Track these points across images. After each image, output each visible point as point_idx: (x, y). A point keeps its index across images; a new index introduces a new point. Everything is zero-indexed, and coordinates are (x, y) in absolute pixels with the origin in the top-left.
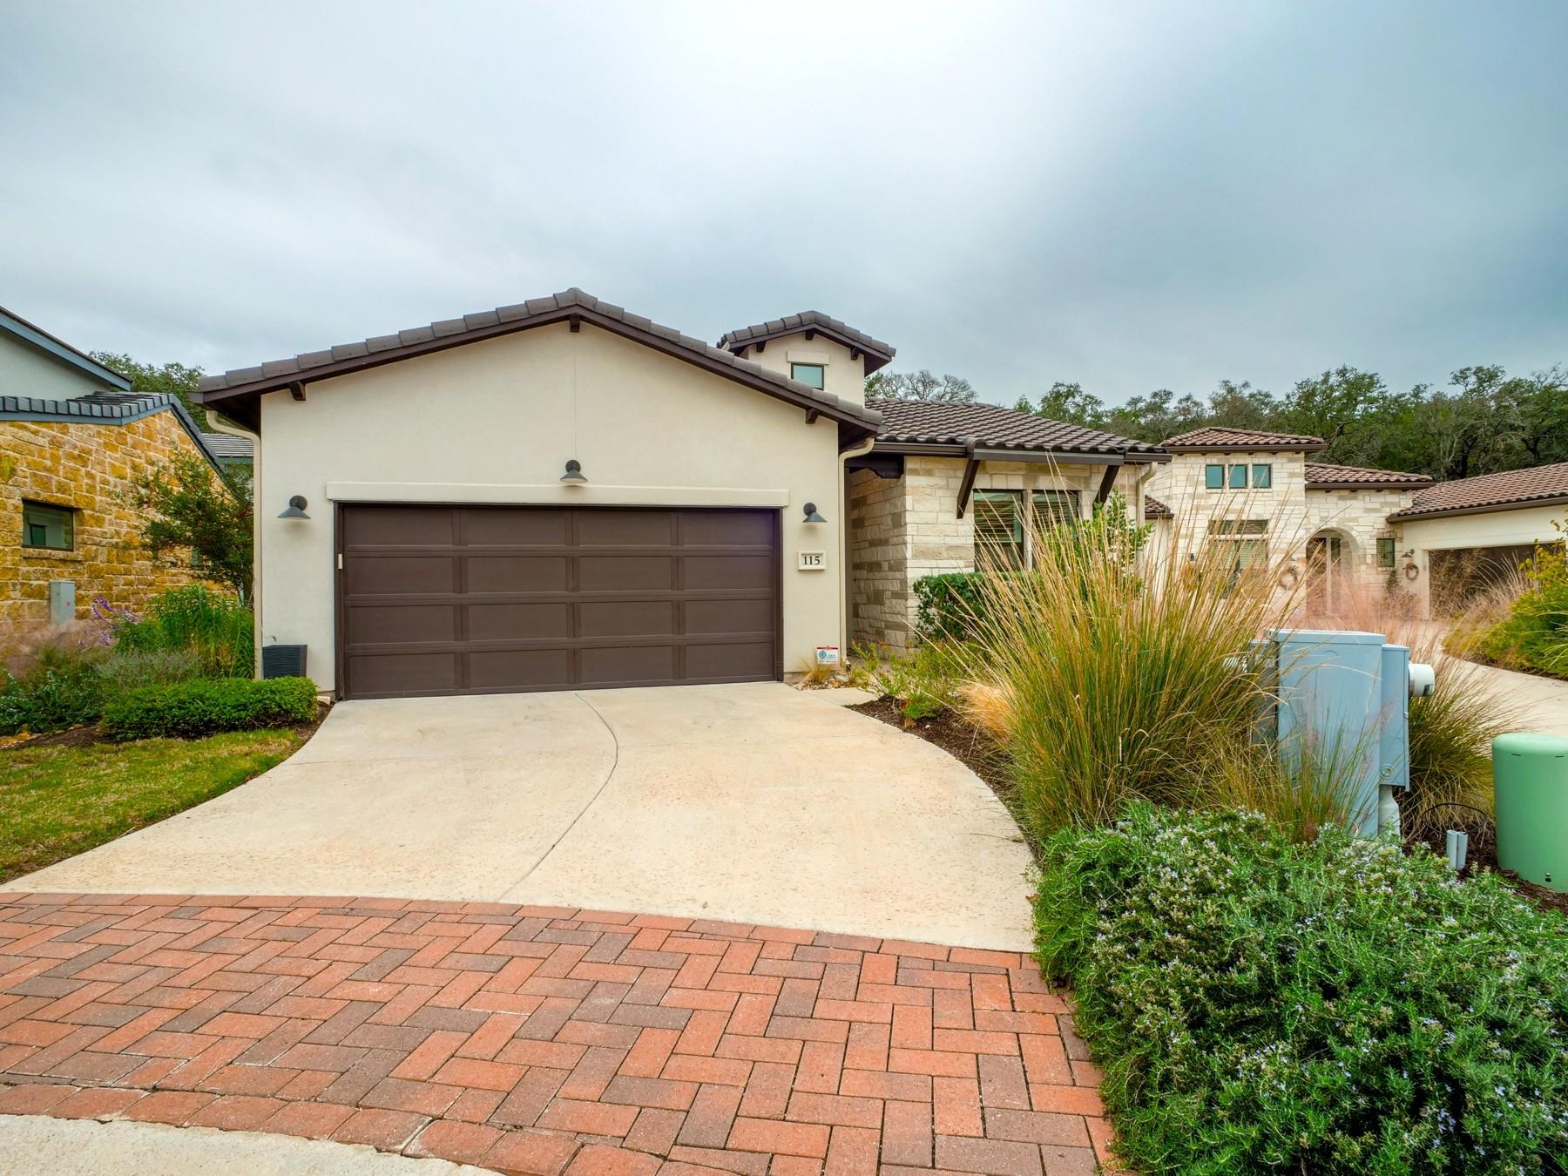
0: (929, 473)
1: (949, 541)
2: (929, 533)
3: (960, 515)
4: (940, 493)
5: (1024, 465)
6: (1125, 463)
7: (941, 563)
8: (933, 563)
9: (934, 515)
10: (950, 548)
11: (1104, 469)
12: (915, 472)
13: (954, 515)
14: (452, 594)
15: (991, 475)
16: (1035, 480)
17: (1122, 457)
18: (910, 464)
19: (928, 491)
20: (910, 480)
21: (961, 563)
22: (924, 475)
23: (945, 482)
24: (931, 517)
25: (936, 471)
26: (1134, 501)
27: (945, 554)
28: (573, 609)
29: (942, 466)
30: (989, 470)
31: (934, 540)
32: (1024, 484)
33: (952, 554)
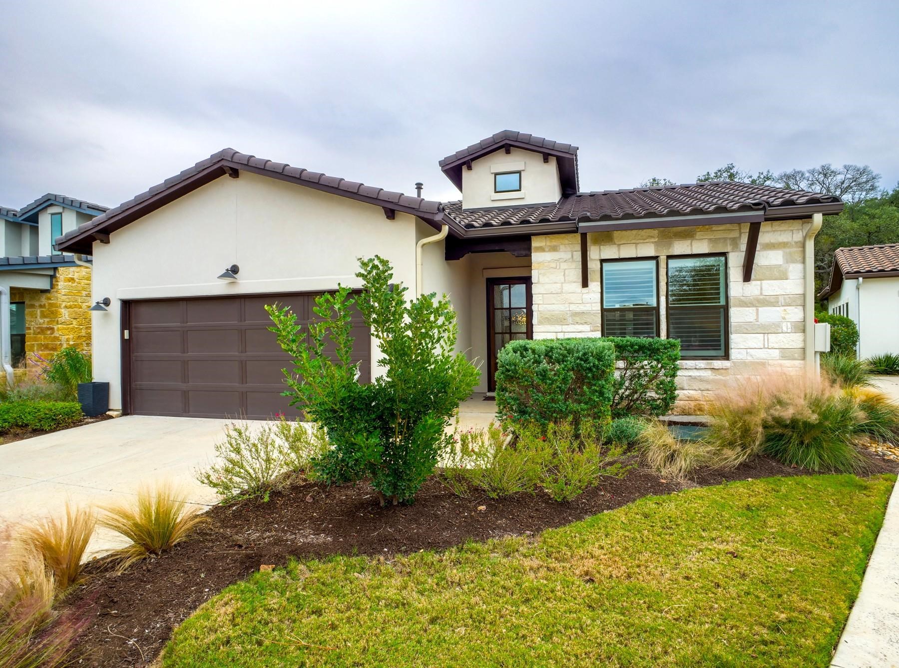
0: (554, 249)
1: (573, 308)
2: (554, 302)
3: (585, 284)
4: (564, 266)
5: (655, 232)
6: (767, 220)
7: (565, 328)
8: (558, 328)
9: (559, 285)
10: (575, 314)
11: (746, 228)
12: (541, 249)
13: (580, 284)
14: (180, 354)
15: (619, 245)
16: (670, 245)
17: (761, 213)
18: (536, 243)
19: (553, 265)
20: (536, 257)
21: (587, 328)
22: (550, 251)
23: (570, 256)
24: (556, 288)
25: (562, 247)
26: (800, 259)
27: (570, 320)
28: (243, 365)
29: (567, 242)
30: (616, 241)
31: (558, 308)
32: (656, 251)
33: (577, 319)
